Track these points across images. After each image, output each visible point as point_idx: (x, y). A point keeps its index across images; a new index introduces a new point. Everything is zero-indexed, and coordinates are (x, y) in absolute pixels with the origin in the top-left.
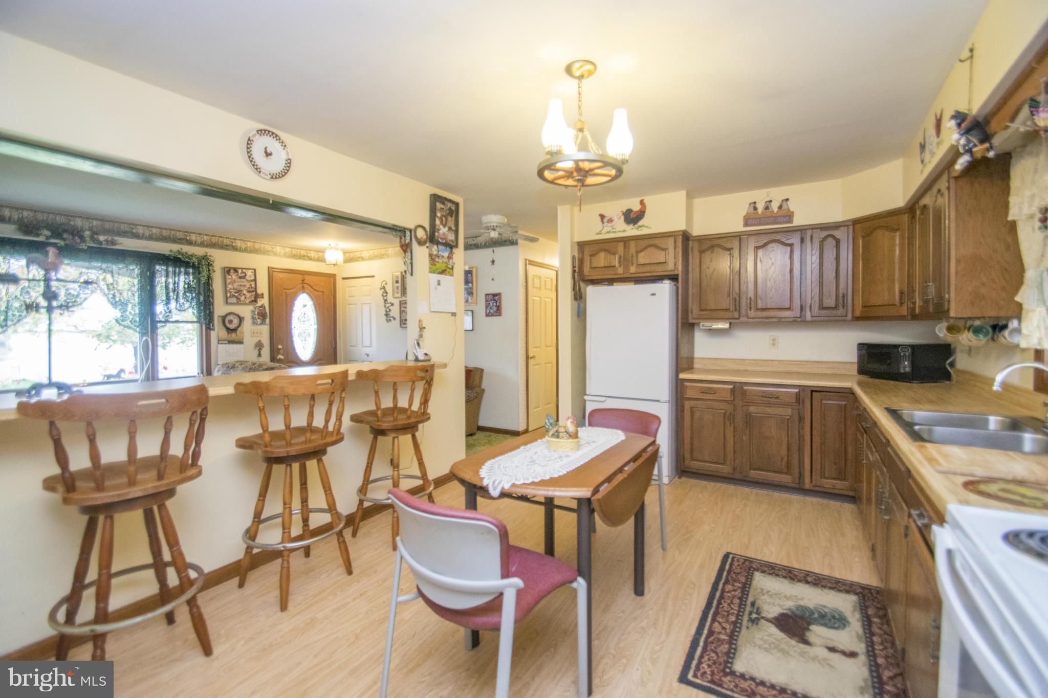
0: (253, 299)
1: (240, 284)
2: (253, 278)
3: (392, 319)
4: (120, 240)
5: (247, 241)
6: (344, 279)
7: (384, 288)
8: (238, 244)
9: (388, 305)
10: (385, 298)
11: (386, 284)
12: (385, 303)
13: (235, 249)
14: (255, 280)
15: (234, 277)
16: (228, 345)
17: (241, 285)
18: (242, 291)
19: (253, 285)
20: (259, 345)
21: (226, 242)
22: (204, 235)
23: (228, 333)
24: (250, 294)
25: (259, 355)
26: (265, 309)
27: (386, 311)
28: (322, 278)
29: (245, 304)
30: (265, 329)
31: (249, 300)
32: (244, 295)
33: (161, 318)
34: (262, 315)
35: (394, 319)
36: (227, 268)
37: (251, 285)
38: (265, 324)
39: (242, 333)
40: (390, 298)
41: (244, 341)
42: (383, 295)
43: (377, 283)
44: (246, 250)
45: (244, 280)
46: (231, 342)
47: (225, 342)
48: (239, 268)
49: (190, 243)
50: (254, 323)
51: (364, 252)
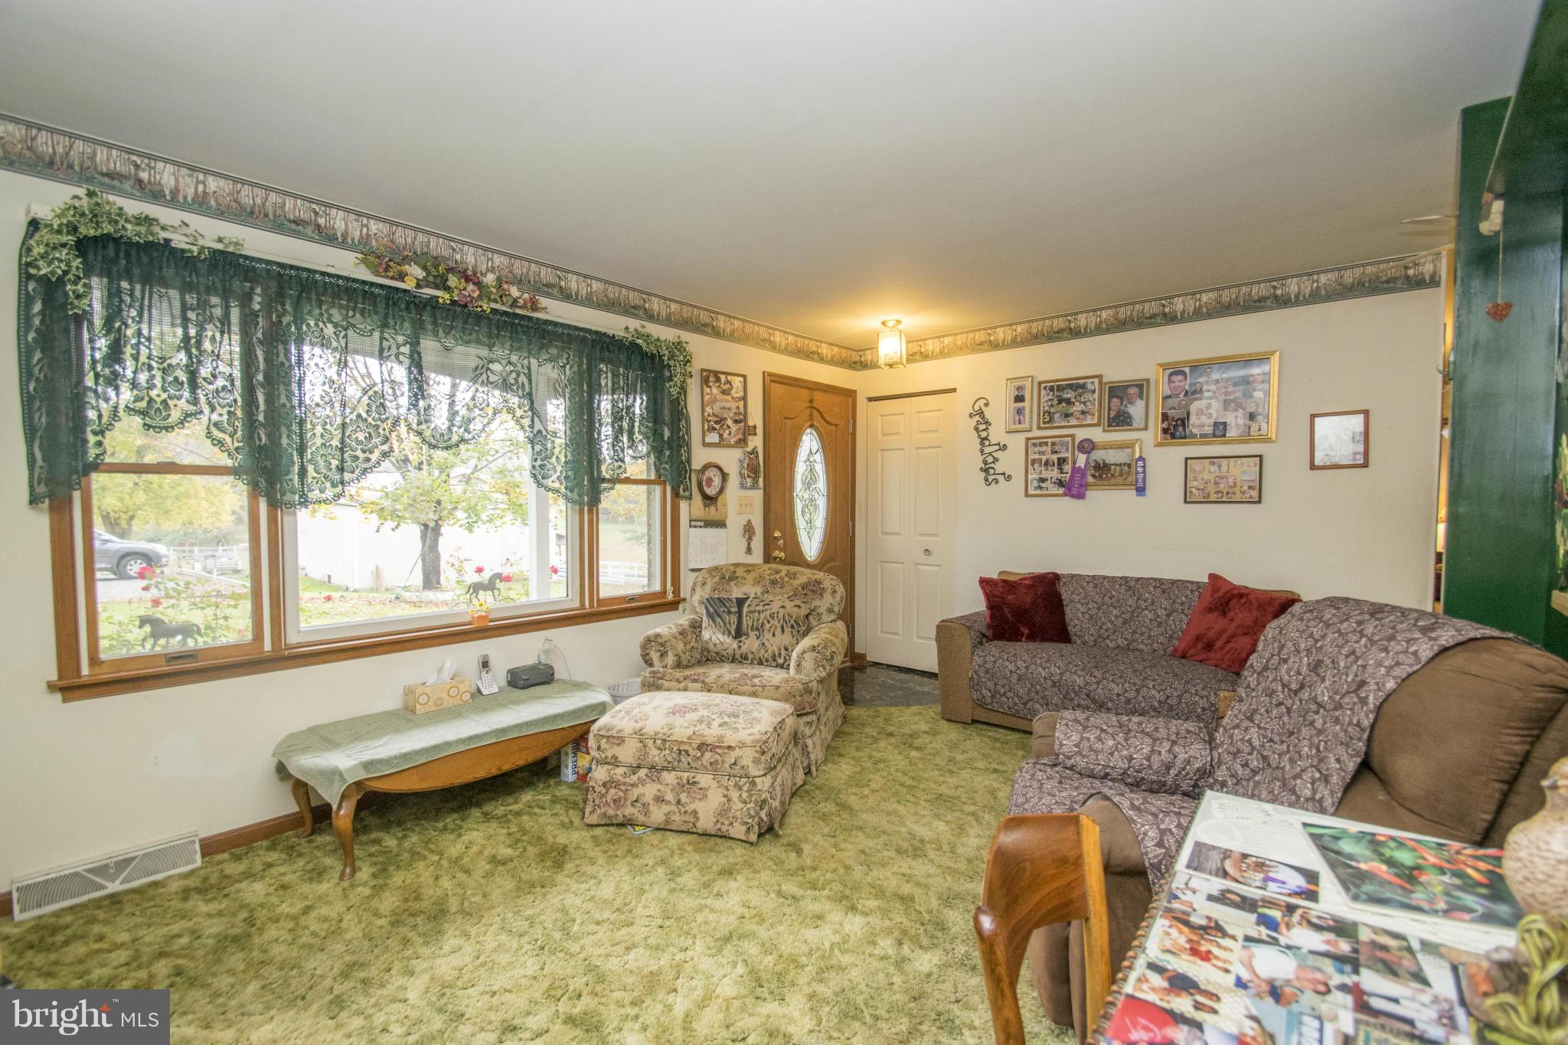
0: (740, 436)
1: (722, 404)
2: (741, 394)
3: (1001, 478)
4: (544, 301)
5: (734, 318)
6: (870, 399)
7: (981, 413)
8: (721, 323)
9: (987, 450)
10: (984, 434)
11: (986, 405)
12: (982, 444)
13: (717, 333)
14: (744, 398)
15: (715, 391)
16: (703, 529)
17: (724, 408)
18: (725, 419)
19: (742, 410)
20: (749, 530)
21: (704, 317)
22: (671, 300)
23: (706, 506)
24: (738, 426)
25: (749, 551)
26: (757, 457)
27: (985, 462)
28: (837, 398)
29: (729, 446)
30: (757, 495)
31: (735, 439)
32: (729, 427)
33: (605, 473)
34: (753, 470)
35: (1008, 478)
36: (705, 370)
37: (738, 408)
38: (758, 488)
39: (725, 505)
40: (997, 434)
41: (728, 522)
42: (976, 429)
43: (962, 403)
44: (731, 337)
45: (729, 397)
46: (709, 524)
47: (699, 524)
48: (723, 373)
49: (651, 317)
50: (743, 486)
51: (929, 342)
